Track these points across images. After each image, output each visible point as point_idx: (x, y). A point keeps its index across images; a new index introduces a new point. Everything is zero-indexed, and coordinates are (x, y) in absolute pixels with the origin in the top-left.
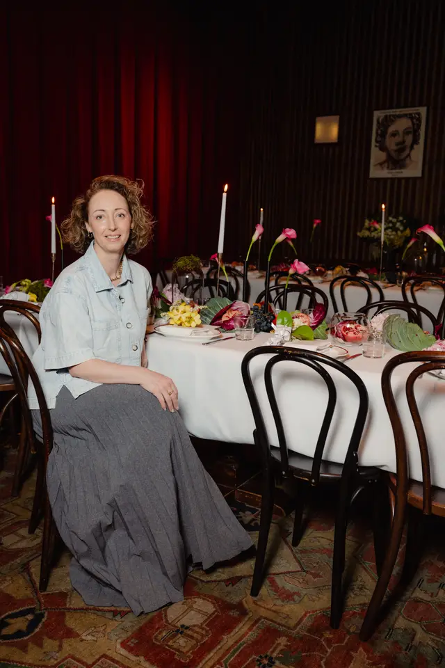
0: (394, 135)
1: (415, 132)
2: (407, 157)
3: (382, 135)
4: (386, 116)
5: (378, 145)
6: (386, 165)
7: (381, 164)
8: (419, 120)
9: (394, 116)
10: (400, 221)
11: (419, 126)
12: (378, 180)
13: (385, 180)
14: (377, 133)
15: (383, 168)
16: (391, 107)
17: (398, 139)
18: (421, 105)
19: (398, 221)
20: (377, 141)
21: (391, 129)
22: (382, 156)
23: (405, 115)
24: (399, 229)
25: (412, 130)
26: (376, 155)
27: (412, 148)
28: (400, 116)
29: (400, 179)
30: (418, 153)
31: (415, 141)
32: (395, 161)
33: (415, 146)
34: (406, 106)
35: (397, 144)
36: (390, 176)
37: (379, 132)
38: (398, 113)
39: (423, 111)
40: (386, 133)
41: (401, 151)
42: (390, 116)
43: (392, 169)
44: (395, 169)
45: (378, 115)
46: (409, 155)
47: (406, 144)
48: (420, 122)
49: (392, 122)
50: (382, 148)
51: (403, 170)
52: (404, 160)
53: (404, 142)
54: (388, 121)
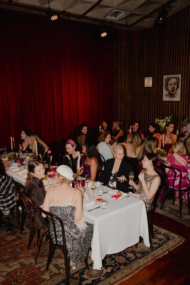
0: (171, 85)
1: (178, 84)
2: (175, 93)
3: (167, 85)
4: (168, 78)
5: (165, 88)
6: (168, 95)
7: (167, 95)
8: (179, 79)
9: (171, 78)
11: (179, 82)
12: (166, 101)
13: (169, 101)
14: (165, 84)
15: (167, 97)
16: (170, 75)
17: (172, 86)
18: (180, 74)
20: (165, 87)
21: (170, 83)
22: (167, 92)
23: (174, 77)
25: (176, 83)
26: (165, 92)
27: (177, 90)
28: (173, 78)
29: (173, 101)
30: (179, 92)
31: (178, 87)
32: (171, 95)
33: (178, 89)
34: (175, 74)
35: (172, 88)
36: (169, 100)
37: (166, 83)
38: (172, 77)
39: (180, 76)
40: (168, 83)
41: (173, 91)
42: (169, 77)
43: (170, 98)
44: (172, 97)
45: (165, 77)
46: (176, 92)
47: (175, 88)
48: (179, 80)
49: (170, 80)
50: (167, 90)
51: (174, 98)
52: (174, 94)
53: (174, 88)
54: (168, 79)
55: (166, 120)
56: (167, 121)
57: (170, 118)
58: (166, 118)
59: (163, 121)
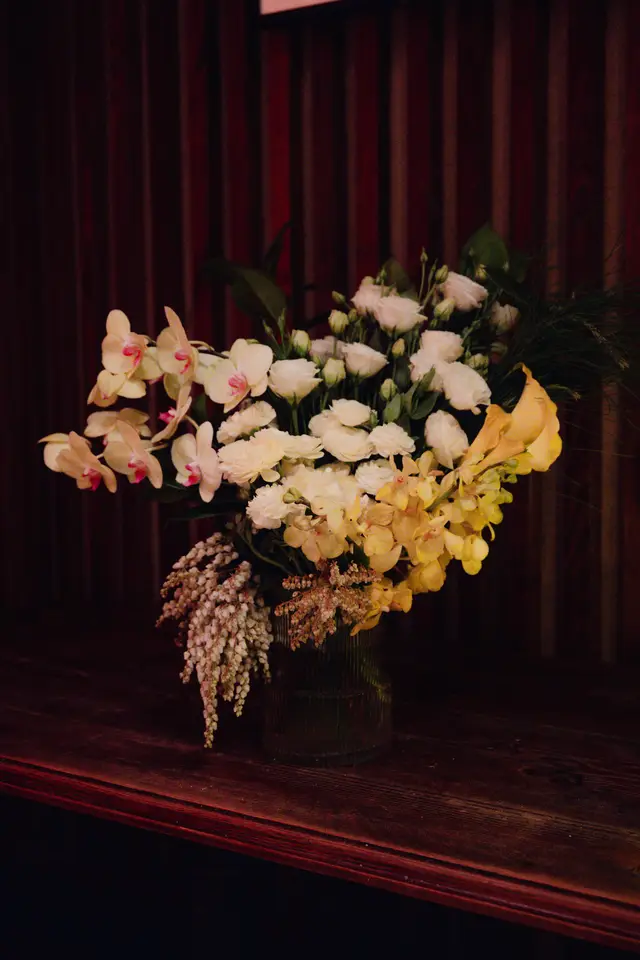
10: (456, 322)
19: (431, 321)
24: (442, 403)
55: (364, 359)
56: (397, 366)
57: (461, 290)
58: (369, 297)
59: (295, 378)
